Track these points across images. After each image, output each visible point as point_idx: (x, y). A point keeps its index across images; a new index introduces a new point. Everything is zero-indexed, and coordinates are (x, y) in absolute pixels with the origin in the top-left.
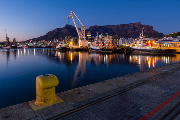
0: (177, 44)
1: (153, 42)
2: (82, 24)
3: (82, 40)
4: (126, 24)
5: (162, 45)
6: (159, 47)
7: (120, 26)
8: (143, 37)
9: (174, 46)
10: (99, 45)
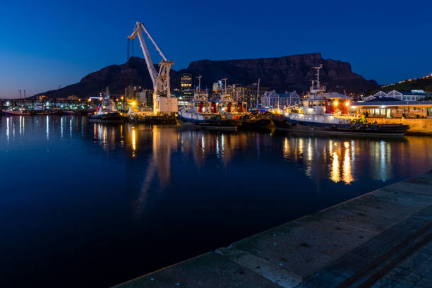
0: (412, 110)
1: (347, 104)
2: (161, 54)
3: (163, 95)
4: (283, 58)
5: (372, 111)
6: (363, 116)
7: (265, 61)
8: (318, 90)
9: (404, 115)
10: (204, 109)
